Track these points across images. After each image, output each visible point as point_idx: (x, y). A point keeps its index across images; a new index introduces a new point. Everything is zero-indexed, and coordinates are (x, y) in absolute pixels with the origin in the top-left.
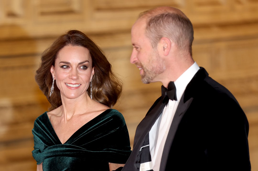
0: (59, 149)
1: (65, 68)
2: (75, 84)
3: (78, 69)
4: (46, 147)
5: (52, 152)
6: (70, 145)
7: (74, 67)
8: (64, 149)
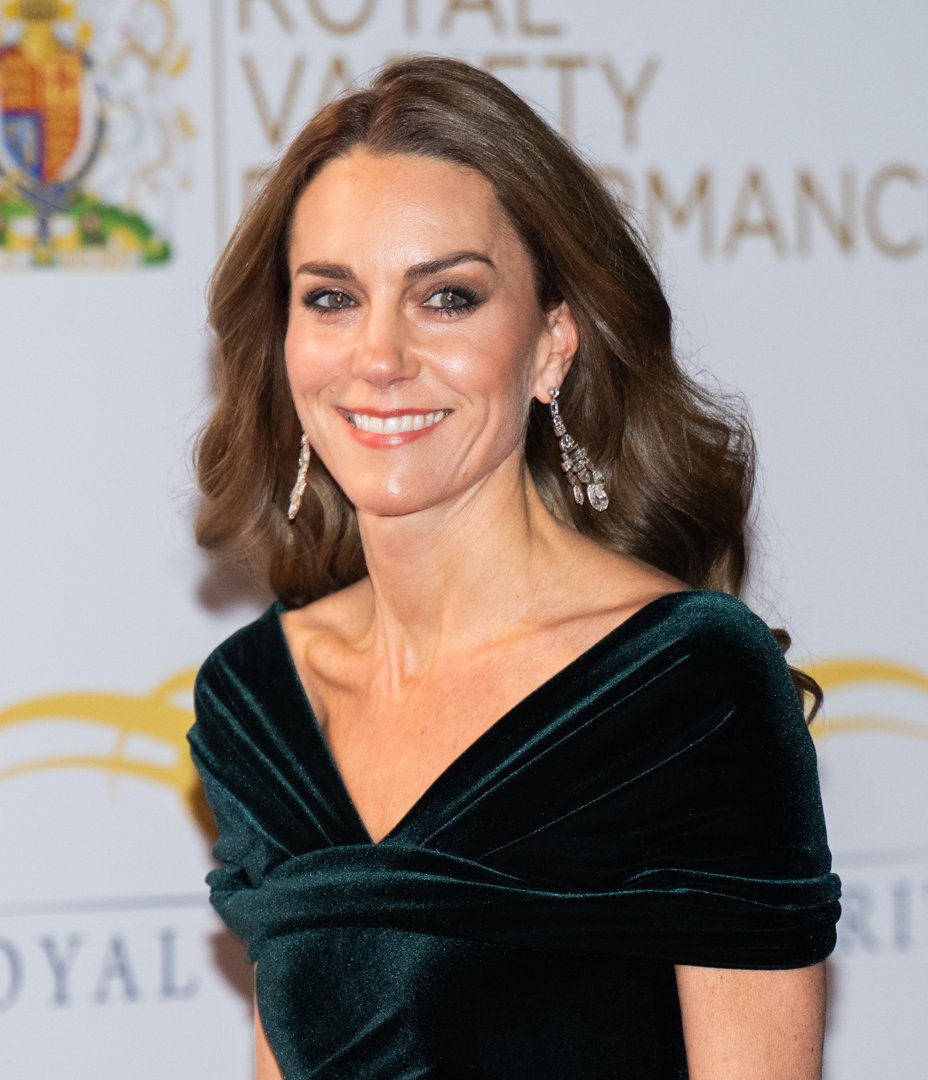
0: (348, 876)
1: (324, 310)
2: (400, 413)
3: (410, 310)
4: (276, 859)
5: (302, 895)
6: (420, 848)
7: (382, 297)
8: (382, 874)
